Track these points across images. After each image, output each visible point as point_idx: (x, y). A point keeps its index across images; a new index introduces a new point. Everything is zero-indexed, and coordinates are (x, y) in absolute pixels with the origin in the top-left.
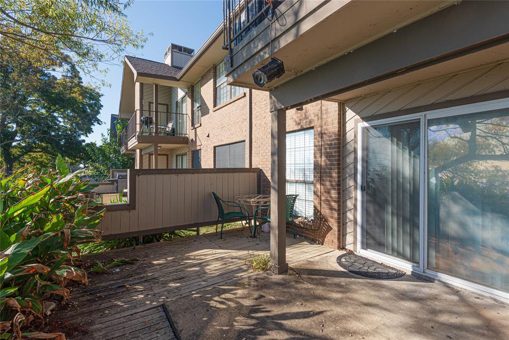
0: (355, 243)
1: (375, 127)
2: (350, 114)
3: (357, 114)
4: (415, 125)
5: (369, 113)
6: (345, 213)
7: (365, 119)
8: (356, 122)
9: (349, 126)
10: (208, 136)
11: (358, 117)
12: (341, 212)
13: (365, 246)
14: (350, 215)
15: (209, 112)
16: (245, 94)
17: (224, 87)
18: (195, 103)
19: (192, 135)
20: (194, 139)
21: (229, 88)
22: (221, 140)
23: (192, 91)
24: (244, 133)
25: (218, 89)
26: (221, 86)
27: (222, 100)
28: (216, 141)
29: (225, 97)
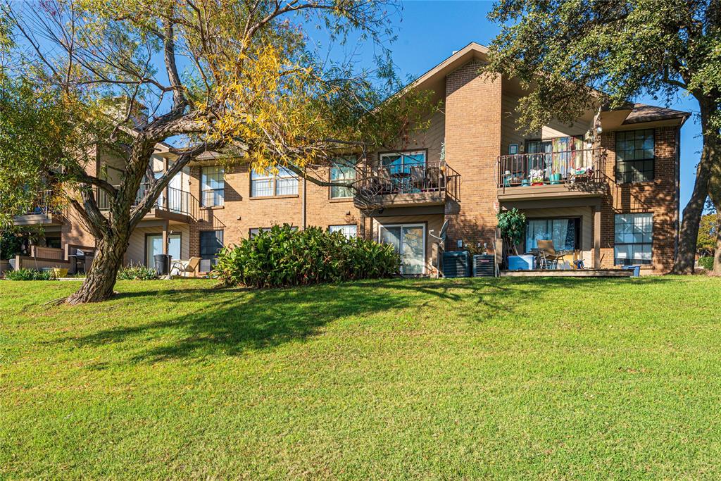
1: (386, 228)
2: (375, 221)
3: (379, 221)
4: (399, 228)
7: (382, 224)
9: (375, 225)
10: (240, 219)
11: (379, 223)
15: (240, 199)
16: (299, 196)
17: (262, 182)
18: (204, 184)
19: (201, 215)
20: (207, 220)
21: (271, 184)
22: (263, 224)
23: (199, 172)
24: (296, 222)
25: (253, 182)
26: (257, 181)
27: (258, 192)
28: (253, 224)
29: (263, 191)
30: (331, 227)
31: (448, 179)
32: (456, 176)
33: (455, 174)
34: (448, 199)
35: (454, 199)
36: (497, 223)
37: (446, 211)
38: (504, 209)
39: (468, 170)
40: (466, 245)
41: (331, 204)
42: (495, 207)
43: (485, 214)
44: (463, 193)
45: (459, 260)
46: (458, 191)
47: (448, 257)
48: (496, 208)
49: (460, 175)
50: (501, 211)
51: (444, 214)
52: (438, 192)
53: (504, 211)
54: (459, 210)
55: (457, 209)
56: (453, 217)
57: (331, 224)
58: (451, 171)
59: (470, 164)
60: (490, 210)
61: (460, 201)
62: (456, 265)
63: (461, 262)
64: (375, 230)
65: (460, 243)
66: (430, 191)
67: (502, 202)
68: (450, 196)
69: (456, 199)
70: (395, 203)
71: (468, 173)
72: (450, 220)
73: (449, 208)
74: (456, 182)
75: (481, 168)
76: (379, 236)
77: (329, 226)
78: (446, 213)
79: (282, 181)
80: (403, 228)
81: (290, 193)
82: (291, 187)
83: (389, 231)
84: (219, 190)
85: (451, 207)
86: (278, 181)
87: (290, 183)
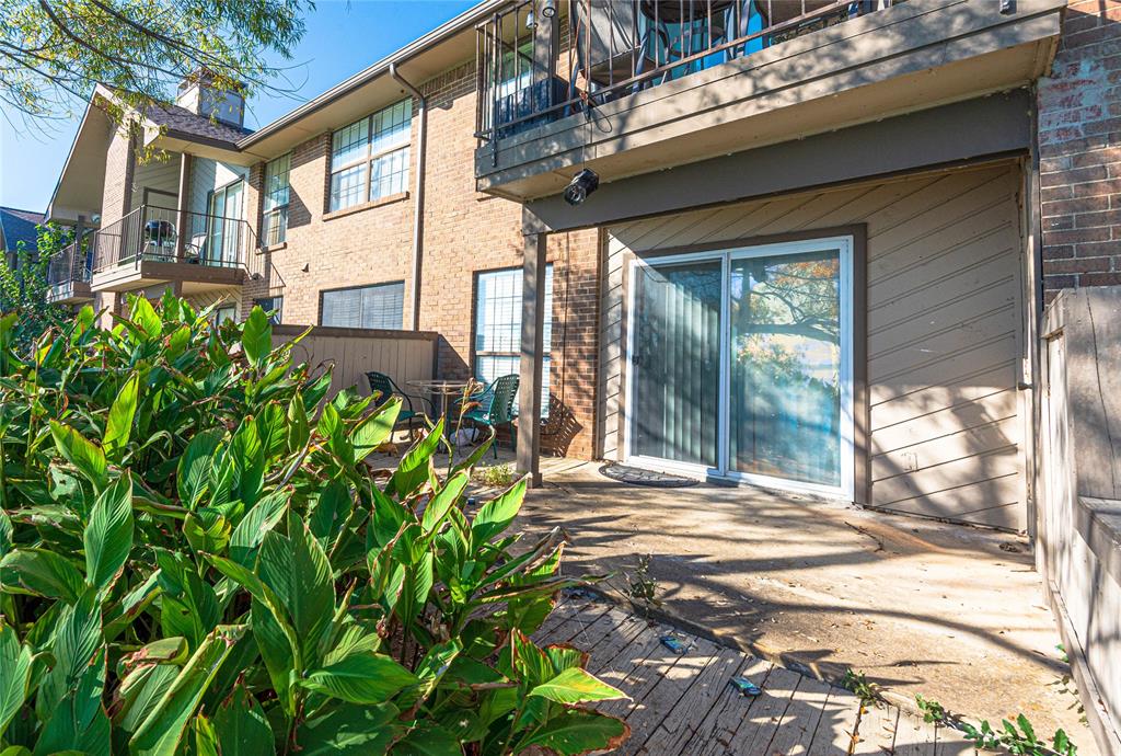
0: (620, 448)
1: (658, 268)
2: (615, 245)
5: (646, 245)
7: (641, 254)
8: (626, 258)
9: (614, 263)
10: (306, 270)
11: (628, 251)
13: (637, 449)
14: (612, 405)
15: (308, 219)
16: (408, 194)
17: (350, 174)
18: (267, 199)
19: (256, 266)
20: (263, 274)
21: (363, 177)
22: (342, 279)
23: (261, 174)
24: (402, 267)
25: (335, 177)
26: (343, 173)
27: (343, 201)
28: (326, 280)
29: (351, 194)
30: (481, 277)
37: (1051, 121)
41: (484, 204)
51: (1029, 153)
57: (480, 267)
73: (1084, 93)
76: (630, 303)
77: (476, 274)
78: (1053, 141)
79: (383, 163)
80: (735, 264)
81: (397, 190)
82: (398, 175)
83: (669, 278)
84: (284, 208)
85: (1106, 86)
86: (375, 163)
87: (397, 165)
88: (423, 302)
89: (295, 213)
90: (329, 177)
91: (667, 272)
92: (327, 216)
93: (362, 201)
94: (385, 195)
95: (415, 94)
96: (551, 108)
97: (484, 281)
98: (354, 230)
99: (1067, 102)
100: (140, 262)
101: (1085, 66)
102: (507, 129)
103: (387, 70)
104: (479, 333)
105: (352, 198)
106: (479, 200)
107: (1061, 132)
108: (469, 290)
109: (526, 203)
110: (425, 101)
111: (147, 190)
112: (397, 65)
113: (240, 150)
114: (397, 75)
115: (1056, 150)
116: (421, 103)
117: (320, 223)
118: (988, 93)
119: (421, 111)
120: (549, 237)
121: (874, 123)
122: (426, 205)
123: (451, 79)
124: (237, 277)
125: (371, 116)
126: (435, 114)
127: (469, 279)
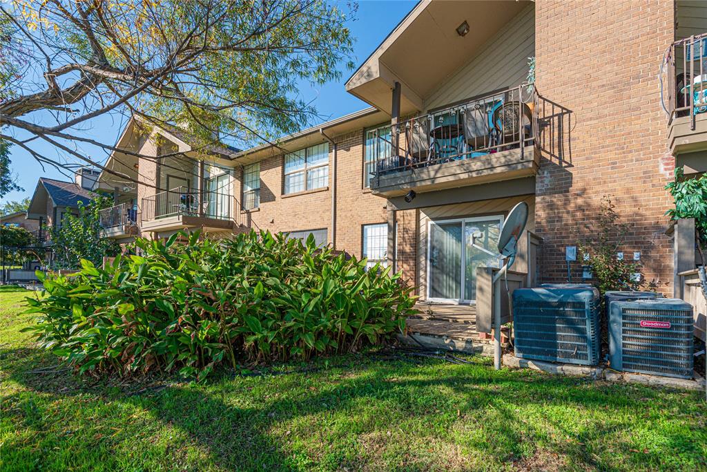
0: (426, 295)
1: (440, 225)
2: (422, 215)
3: (428, 215)
4: (459, 225)
5: (434, 216)
6: (419, 271)
7: (433, 219)
8: (427, 220)
9: (422, 222)
10: (272, 222)
11: (427, 217)
12: (416, 278)
13: (432, 296)
14: (422, 273)
15: (273, 198)
16: (328, 188)
17: (295, 176)
18: (245, 186)
19: (242, 220)
20: (246, 224)
21: (303, 178)
22: (293, 227)
23: (241, 172)
24: (326, 222)
25: (287, 177)
26: (291, 175)
27: (291, 189)
28: (285, 227)
29: (295, 186)
30: (365, 227)
31: (543, 124)
32: (560, 116)
33: (558, 110)
34: (540, 163)
35: (557, 162)
36: (669, 203)
37: (538, 187)
38: (687, 170)
39: (589, 98)
40: (586, 257)
41: (366, 195)
42: (662, 167)
43: (637, 187)
44: (577, 146)
45: (563, 314)
46: (566, 144)
47: (530, 303)
48: (666, 171)
49: (569, 112)
50: (681, 178)
51: (533, 195)
52: (518, 151)
53: (690, 176)
54: (570, 184)
55: (563, 181)
56: (557, 199)
57: (365, 222)
58: (549, 107)
59: (595, 84)
60: (648, 176)
61: (571, 165)
62: (554, 329)
63: (571, 325)
64: (423, 229)
65: (571, 255)
66: (503, 149)
67: (682, 156)
68: (548, 157)
69: (560, 159)
70: (437, 181)
71: (590, 102)
72: (551, 206)
73: (545, 180)
74: (560, 126)
75: (619, 88)
76: (429, 238)
77: (363, 226)
78: (538, 192)
79: (313, 172)
80: (467, 224)
81: (321, 186)
82: (322, 178)
83: (445, 229)
84: (257, 190)
85: (550, 178)
86: (309, 172)
87: (321, 174)
88: (337, 238)
89: (264, 194)
90: (283, 176)
91: (444, 227)
92: (283, 196)
93: (302, 189)
94: (315, 187)
95: (330, 142)
96: (399, 167)
97: (366, 229)
98: (299, 204)
99: (542, 182)
100: (181, 216)
101: (546, 172)
102: (382, 172)
103: (319, 130)
104: (364, 253)
105: (296, 188)
106: (364, 193)
107: (540, 190)
108: (360, 232)
109: (388, 199)
110: (336, 145)
111: (168, 176)
112: (323, 129)
113: (231, 160)
114: (323, 134)
115: (539, 195)
116: (334, 147)
117: (280, 199)
118: (526, 176)
119: (334, 151)
120: (397, 212)
121: (499, 182)
122: (337, 194)
123: (348, 137)
124: (230, 225)
125: (306, 148)
126: (341, 153)
127: (360, 227)
